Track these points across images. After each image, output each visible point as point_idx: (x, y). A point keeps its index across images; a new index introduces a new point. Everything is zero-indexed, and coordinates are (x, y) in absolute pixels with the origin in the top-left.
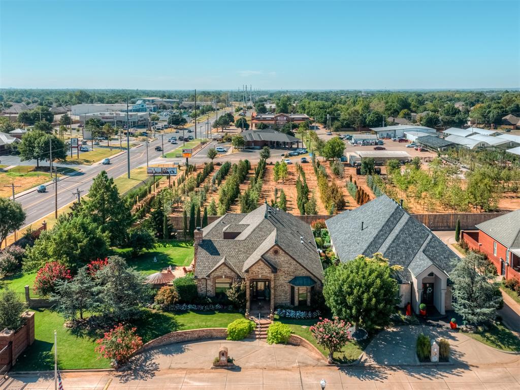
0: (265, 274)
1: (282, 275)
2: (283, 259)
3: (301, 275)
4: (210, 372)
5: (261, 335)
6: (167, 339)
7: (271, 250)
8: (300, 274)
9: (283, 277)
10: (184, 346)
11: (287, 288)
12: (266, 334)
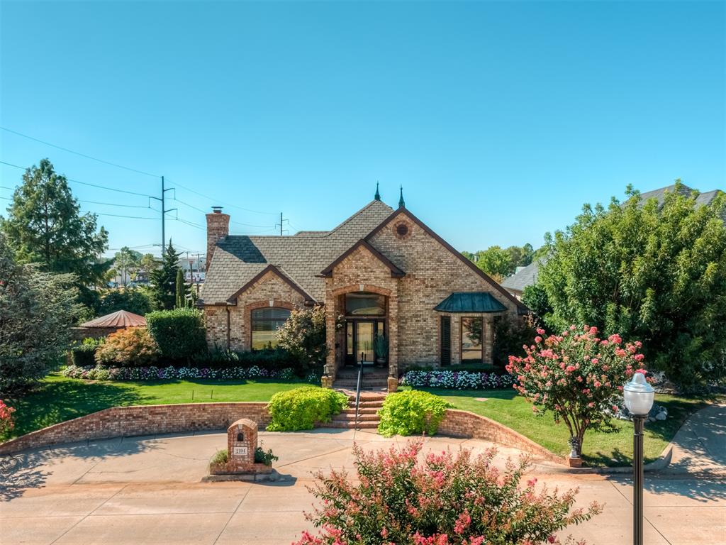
0: (373, 282)
1: (418, 291)
2: (419, 249)
3: (466, 290)
4: (199, 488)
5: (362, 420)
6: (97, 424)
7: (390, 225)
8: (463, 286)
9: (421, 295)
10: (144, 442)
11: (432, 324)
12: (378, 419)
